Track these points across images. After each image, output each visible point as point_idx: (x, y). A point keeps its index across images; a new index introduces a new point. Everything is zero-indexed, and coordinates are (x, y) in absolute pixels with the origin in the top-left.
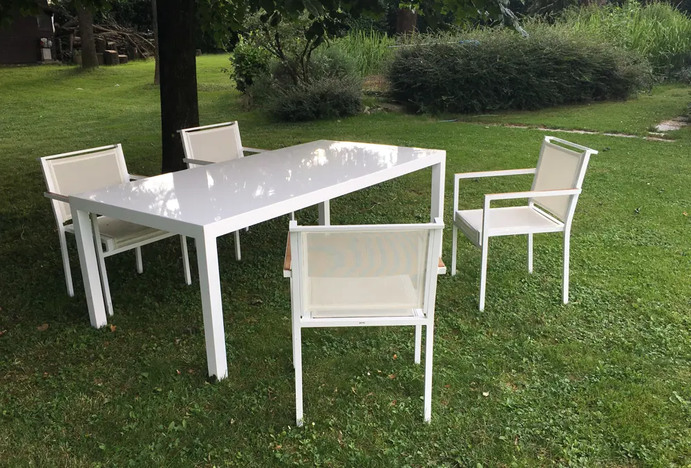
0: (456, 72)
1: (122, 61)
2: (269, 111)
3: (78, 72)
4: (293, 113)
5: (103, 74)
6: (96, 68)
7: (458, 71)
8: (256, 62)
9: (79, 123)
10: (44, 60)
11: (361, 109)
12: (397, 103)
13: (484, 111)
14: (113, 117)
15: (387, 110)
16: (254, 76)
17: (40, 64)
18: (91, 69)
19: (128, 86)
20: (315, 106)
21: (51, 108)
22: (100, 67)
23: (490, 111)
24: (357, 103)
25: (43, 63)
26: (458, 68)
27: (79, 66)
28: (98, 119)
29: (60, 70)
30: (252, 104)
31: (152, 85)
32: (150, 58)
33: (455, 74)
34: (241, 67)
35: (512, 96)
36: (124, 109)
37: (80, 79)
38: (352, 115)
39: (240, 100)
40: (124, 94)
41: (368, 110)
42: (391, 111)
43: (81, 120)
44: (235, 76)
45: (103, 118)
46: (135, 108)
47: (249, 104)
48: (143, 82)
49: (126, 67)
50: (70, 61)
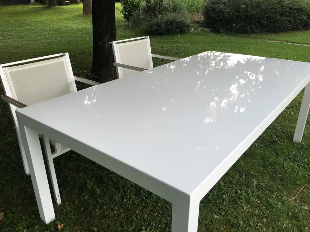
0: (240, 12)
1: (67, 4)
2: (143, 30)
3: (46, 8)
4: (156, 31)
5: (58, 10)
6: (55, 7)
7: (241, 12)
8: (134, 5)
9: (46, 33)
10: (31, 2)
11: (190, 30)
12: (208, 27)
13: (252, 32)
14: (62, 30)
15: (203, 30)
16: (132, 12)
17: (29, 4)
18: (53, 7)
19: (69, 15)
20: (167, 28)
21: (32, 24)
22: (57, 6)
23: (255, 33)
24: (188, 26)
25: (31, 4)
26: (241, 10)
27: (47, 6)
28: (55, 31)
29: (38, 7)
30: (133, 25)
31: (82, 15)
32: (80, 3)
33: (239, 13)
34: (126, 6)
35: (267, 25)
36: (68, 26)
37: (47, 12)
38: (186, 33)
39: (126, 23)
40: (68, 19)
41: (194, 30)
42: (205, 31)
43: (47, 31)
44: (123, 11)
45: (58, 30)
46: (74, 26)
47: (132, 26)
48: (77, 13)
49: (69, 7)
50: (43, 3)
